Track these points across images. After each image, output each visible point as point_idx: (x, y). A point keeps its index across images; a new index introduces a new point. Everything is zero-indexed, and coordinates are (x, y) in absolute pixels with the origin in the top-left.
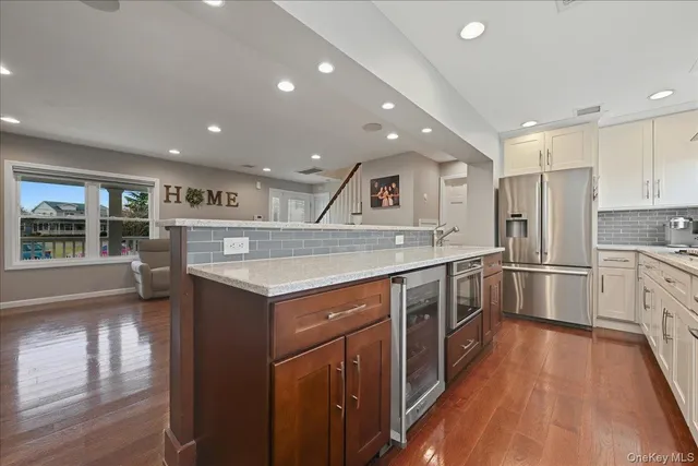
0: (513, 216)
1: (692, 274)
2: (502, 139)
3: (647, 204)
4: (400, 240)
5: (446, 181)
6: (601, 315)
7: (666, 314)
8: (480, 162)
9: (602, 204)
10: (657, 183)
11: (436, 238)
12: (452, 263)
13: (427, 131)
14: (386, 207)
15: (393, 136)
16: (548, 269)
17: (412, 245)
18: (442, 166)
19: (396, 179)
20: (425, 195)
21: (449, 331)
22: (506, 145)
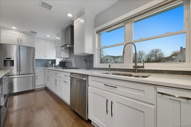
6: (37, 85)
9: (36, 58)
10: (46, 54)
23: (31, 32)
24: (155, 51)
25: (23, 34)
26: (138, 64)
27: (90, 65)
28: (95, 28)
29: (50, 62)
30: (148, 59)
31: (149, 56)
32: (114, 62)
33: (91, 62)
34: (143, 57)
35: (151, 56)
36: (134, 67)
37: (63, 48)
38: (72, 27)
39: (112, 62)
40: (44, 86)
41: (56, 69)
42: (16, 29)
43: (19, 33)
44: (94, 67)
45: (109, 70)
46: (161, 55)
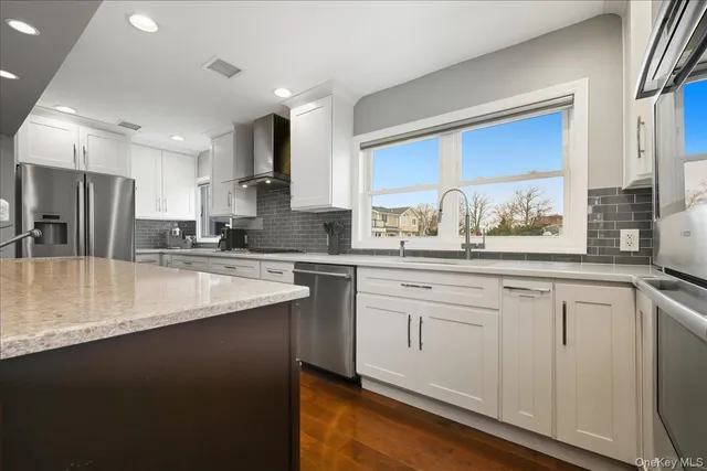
10: (164, 200)
23: (124, 124)
24: (525, 194)
25: (93, 132)
26: (475, 240)
28: (355, 134)
29: (177, 229)
30: (503, 222)
31: (508, 211)
32: (384, 230)
33: (343, 231)
34: (487, 211)
35: (514, 210)
36: (463, 246)
37: (245, 186)
39: (379, 230)
42: (73, 111)
43: (76, 126)
44: (354, 246)
45: (401, 254)
46: (546, 207)
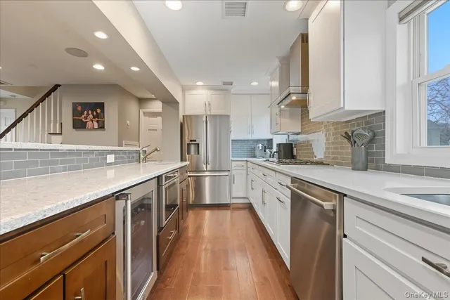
0: (191, 141)
1: (275, 171)
2: (184, 89)
3: (249, 137)
4: (111, 158)
5: (144, 113)
6: (233, 196)
7: (264, 191)
8: (170, 102)
9: (233, 136)
10: (252, 127)
11: (142, 156)
12: (161, 175)
13: (135, 69)
14: (90, 130)
15: (99, 67)
16: (207, 173)
17: (123, 163)
18: (142, 101)
19: (101, 105)
20: (128, 122)
21: (160, 229)
22: (186, 93)
25: (213, 92)
27: (367, 154)
29: (260, 145)
33: (372, 141)
37: (283, 107)
38: (304, 38)
40: (246, 201)
41: (267, 164)
42: (203, 84)
44: (389, 161)
